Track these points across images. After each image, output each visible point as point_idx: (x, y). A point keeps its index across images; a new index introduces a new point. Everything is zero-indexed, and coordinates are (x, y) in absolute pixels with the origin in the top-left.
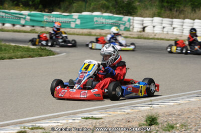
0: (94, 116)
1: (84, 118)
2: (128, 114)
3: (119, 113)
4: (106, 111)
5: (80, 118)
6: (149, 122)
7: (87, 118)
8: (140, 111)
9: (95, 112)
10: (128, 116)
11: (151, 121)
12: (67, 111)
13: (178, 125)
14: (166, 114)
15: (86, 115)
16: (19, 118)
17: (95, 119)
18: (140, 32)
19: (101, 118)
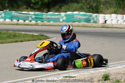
0: (71, 75)
1: (65, 77)
2: (92, 74)
3: (86, 73)
4: (78, 73)
5: (62, 77)
6: (104, 78)
7: (66, 77)
8: (100, 72)
9: (71, 73)
11: (105, 78)
12: (54, 73)
13: (122, 80)
14: (116, 73)
15: (66, 75)
17: (71, 77)
18: (104, 23)
19: (75, 77)
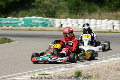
0: (45, 73)
1: (40, 74)
2: (63, 71)
3: (58, 71)
4: (51, 71)
5: (37, 75)
6: (77, 75)
7: (41, 74)
8: (70, 70)
10: (64, 72)
11: (78, 74)
12: (28, 71)
13: (93, 76)
14: (85, 70)
16: (3, 76)
17: (46, 74)
19: (49, 74)
